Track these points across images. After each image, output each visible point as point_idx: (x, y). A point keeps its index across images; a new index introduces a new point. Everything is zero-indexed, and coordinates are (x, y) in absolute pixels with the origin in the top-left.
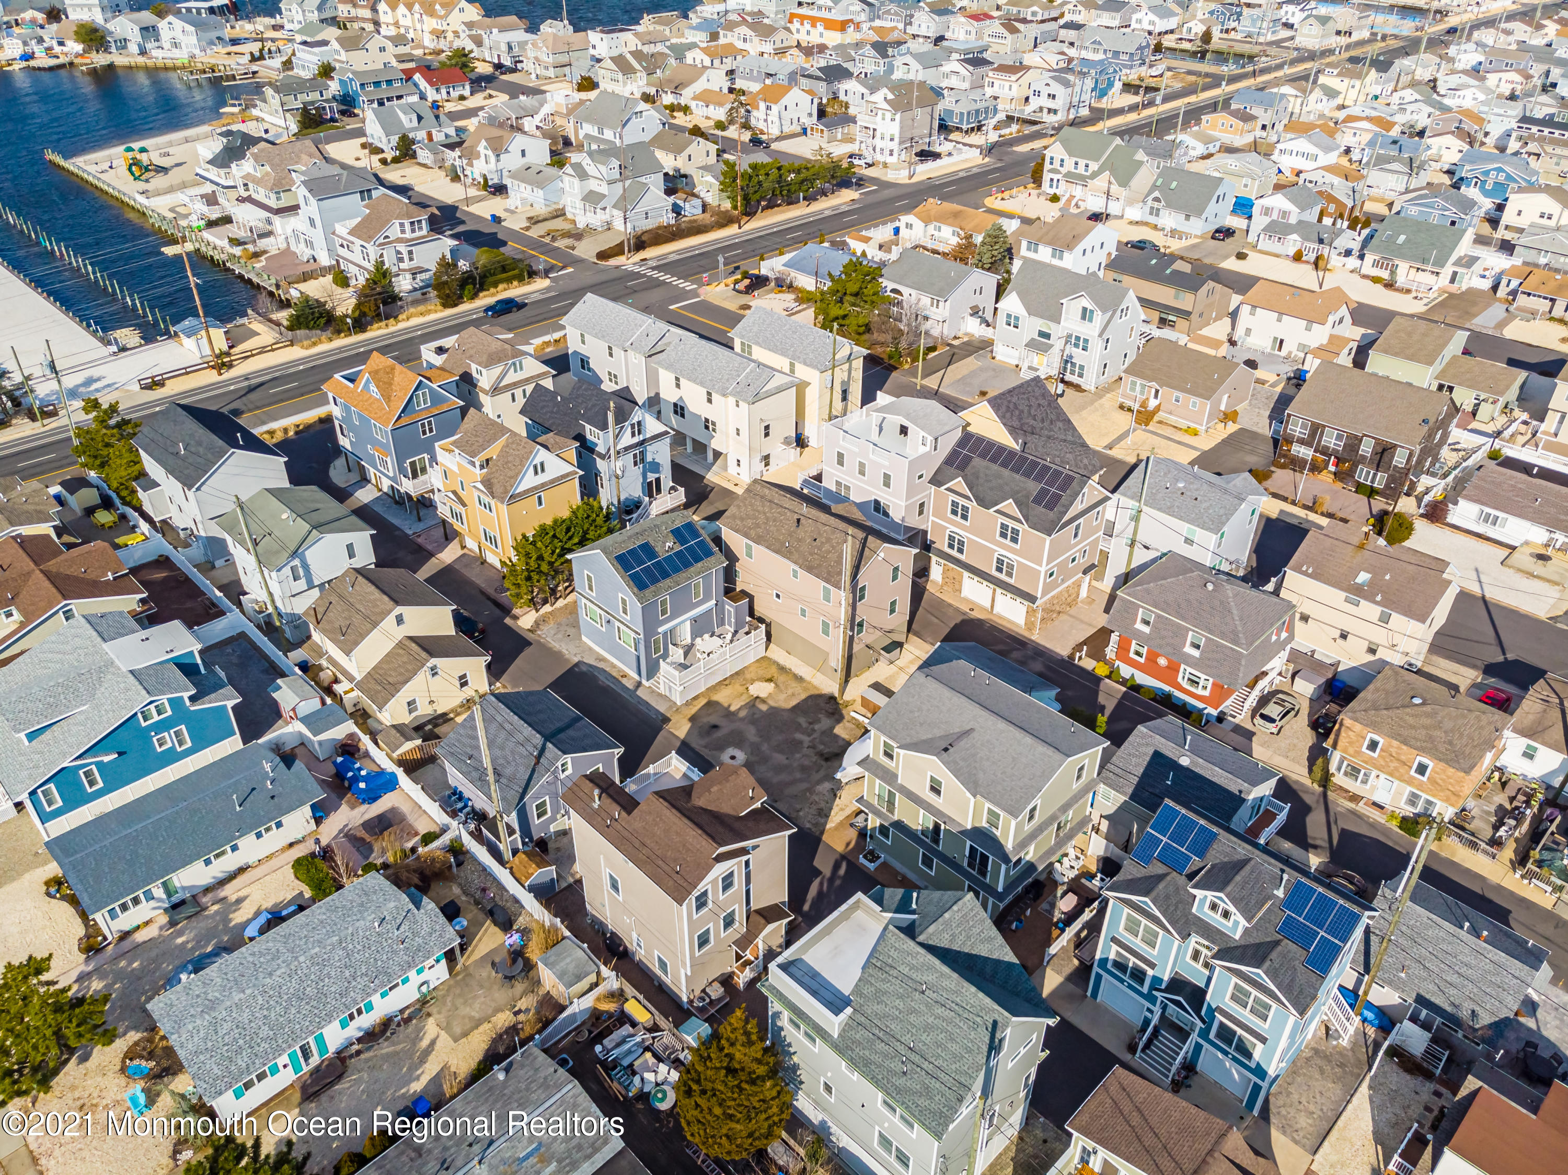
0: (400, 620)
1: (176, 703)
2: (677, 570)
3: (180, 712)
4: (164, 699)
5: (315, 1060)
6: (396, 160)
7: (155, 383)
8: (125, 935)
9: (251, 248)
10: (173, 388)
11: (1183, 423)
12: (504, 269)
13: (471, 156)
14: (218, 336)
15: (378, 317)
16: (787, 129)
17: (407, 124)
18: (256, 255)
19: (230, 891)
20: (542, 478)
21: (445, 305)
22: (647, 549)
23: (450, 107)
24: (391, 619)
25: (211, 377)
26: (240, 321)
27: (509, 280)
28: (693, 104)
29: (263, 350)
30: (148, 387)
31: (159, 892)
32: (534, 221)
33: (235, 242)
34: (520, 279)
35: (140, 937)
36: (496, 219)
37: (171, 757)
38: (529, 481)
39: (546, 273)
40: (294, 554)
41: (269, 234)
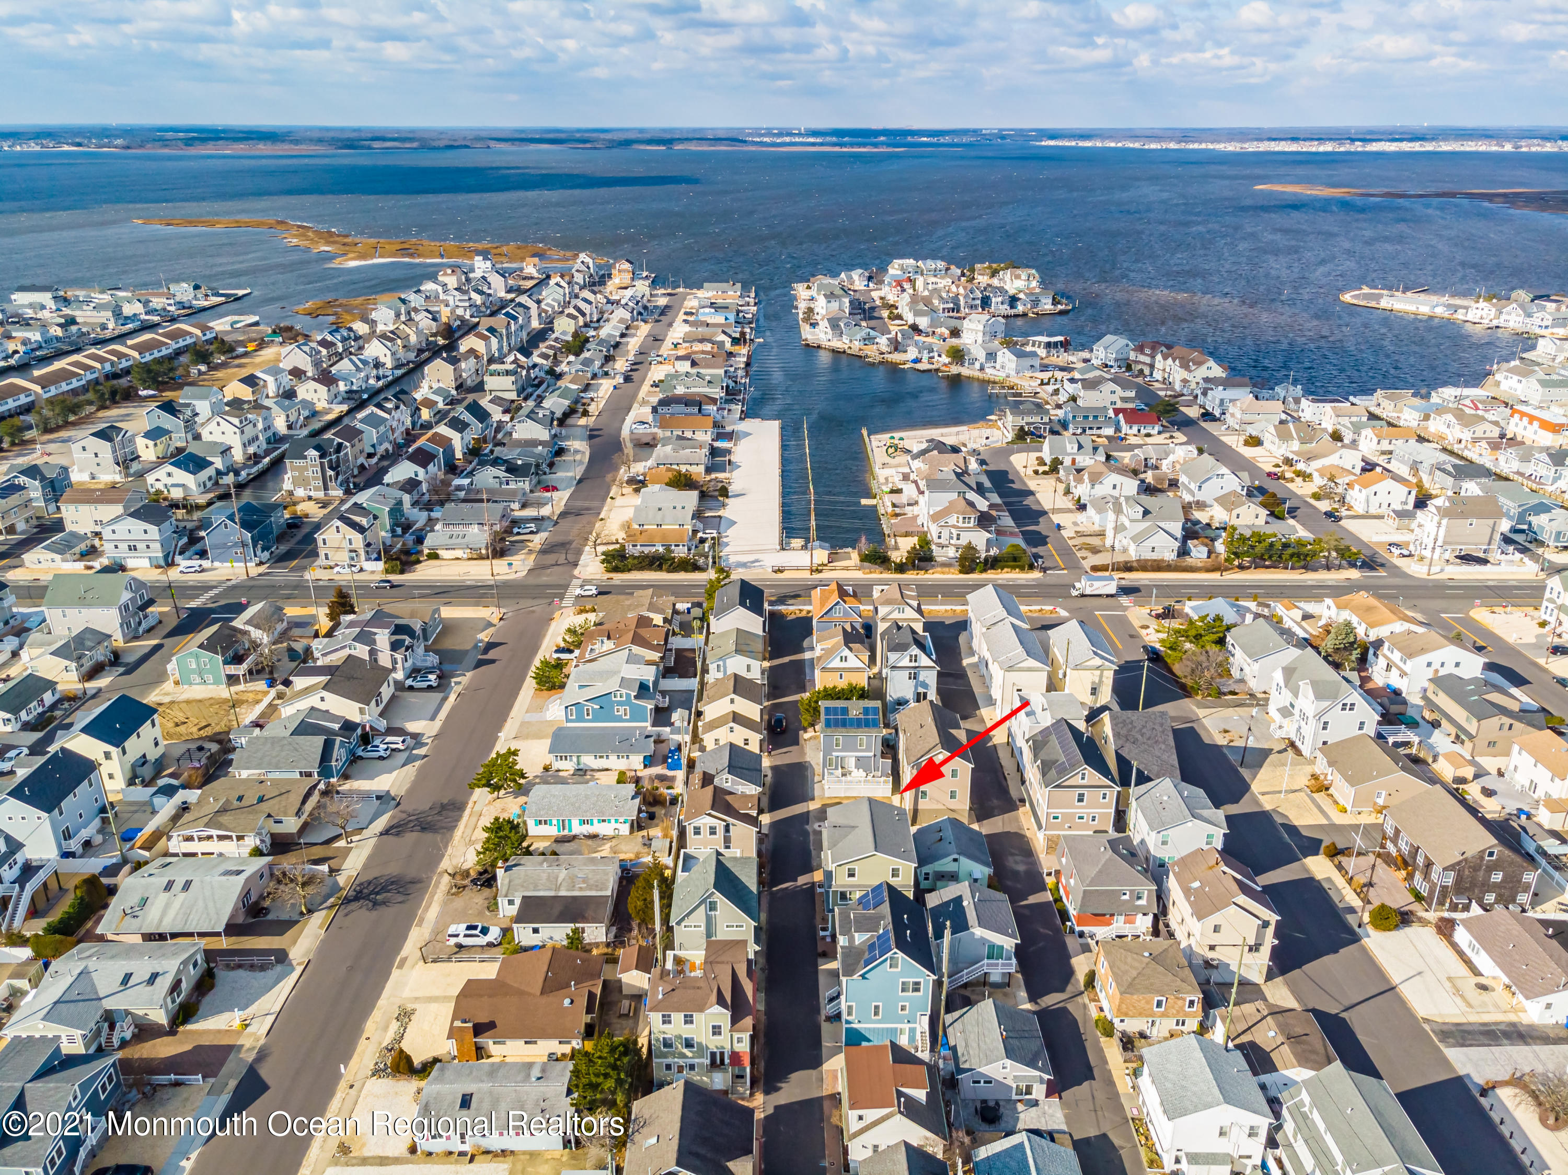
0: (732, 701)
1: (628, 695)
2: (851, 725)
3: (628, 702)
4: (624, 691)
5: (566, 832)
6: (1045, 473)
7: (780, 571)
8: (558, 771)
9: (898, 510)
10: (786, 575)
11: (1341, 801)
12: (1015, 559)
13: (1080, 481)
14: (821, 555)
15: (914, 567)
17: (1069, 450)
18: (897, 515)
19: (597, 775)
20: (844, 665)
21: (961, 572)
22: (845, 711)
23: (1133, 440)
24: (728, 698)
25: (806, 575)
26: (850, 550)
27: (1013, 568)
28: (1316, 475)
29: (846, 568)
30: (775, 572)
31: (575, 759)
32: (1080, 534)
33: (894, 505)
34: (1022, 568)
35: (561, 774)
36: (1059, 527)
37: (619, 719)
38: (836, 663)
39: (1044, 570)
40: (720, 659)
41: (916, 503)
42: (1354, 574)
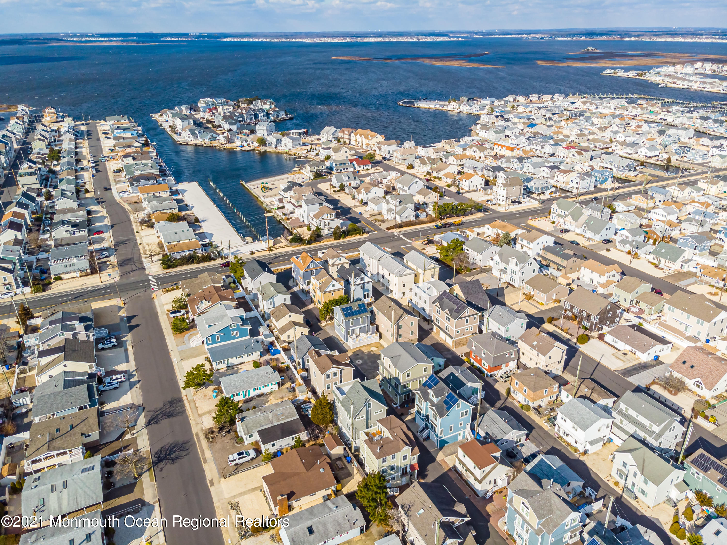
0: (290, 316)
1: (238, 325)
2: (357, 314)
3: (238, 328)
4: (235, 323)
5: (247, 397)
6: (338, 191)
7: (253, 253)
8: (218, 370)
9: (288, 216)
10: (257, 255)
11: (540, 301)
12: (355, 230)
13: (359, 192)
14: (271, 242)
15: (315, 241)
16: (471, 189)
17: (344, 180)
18: (288, 219)
19: (240, 367)
20: (333, 288)
21: (335, 239)
22: (351, 308)
23: (362, 172)
24: (288, 315)
25: (267, 253)
26: (279, 238)
27: (356, 234)
28: (443, 177)
29: (282, 247)
30: (251, 254)
31: (226, 362)
32: (372, 215)
33: (284, 214)
34: (360, 234)
35: (220, 371)
36: (361, 214)
37: (234, 338)
38: (330, 288)
39: (368, 233)
40: (271, 298)
41: (294, 212)
42: (481, 215)
